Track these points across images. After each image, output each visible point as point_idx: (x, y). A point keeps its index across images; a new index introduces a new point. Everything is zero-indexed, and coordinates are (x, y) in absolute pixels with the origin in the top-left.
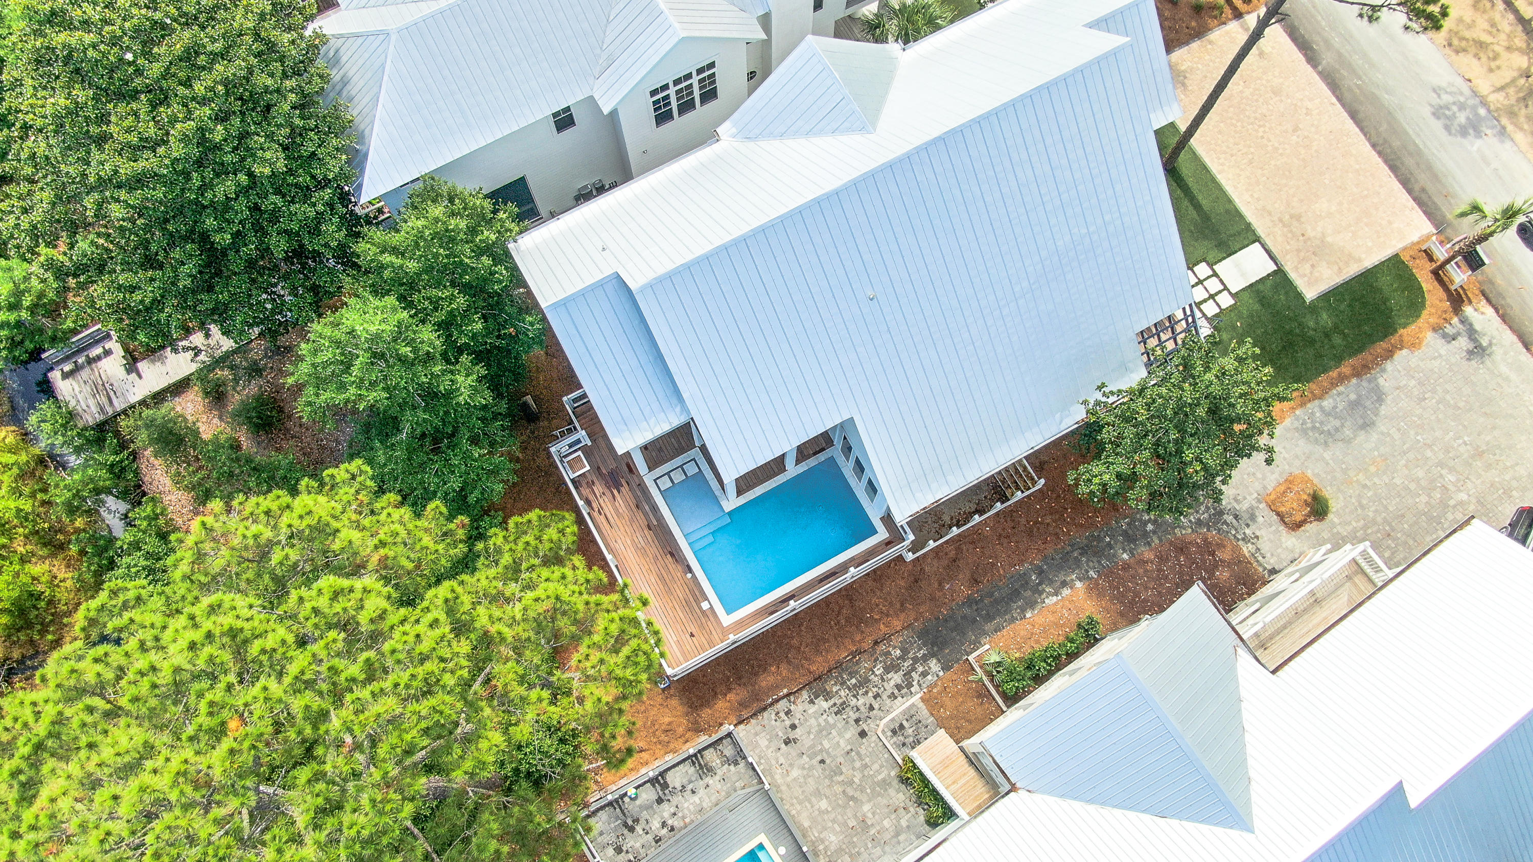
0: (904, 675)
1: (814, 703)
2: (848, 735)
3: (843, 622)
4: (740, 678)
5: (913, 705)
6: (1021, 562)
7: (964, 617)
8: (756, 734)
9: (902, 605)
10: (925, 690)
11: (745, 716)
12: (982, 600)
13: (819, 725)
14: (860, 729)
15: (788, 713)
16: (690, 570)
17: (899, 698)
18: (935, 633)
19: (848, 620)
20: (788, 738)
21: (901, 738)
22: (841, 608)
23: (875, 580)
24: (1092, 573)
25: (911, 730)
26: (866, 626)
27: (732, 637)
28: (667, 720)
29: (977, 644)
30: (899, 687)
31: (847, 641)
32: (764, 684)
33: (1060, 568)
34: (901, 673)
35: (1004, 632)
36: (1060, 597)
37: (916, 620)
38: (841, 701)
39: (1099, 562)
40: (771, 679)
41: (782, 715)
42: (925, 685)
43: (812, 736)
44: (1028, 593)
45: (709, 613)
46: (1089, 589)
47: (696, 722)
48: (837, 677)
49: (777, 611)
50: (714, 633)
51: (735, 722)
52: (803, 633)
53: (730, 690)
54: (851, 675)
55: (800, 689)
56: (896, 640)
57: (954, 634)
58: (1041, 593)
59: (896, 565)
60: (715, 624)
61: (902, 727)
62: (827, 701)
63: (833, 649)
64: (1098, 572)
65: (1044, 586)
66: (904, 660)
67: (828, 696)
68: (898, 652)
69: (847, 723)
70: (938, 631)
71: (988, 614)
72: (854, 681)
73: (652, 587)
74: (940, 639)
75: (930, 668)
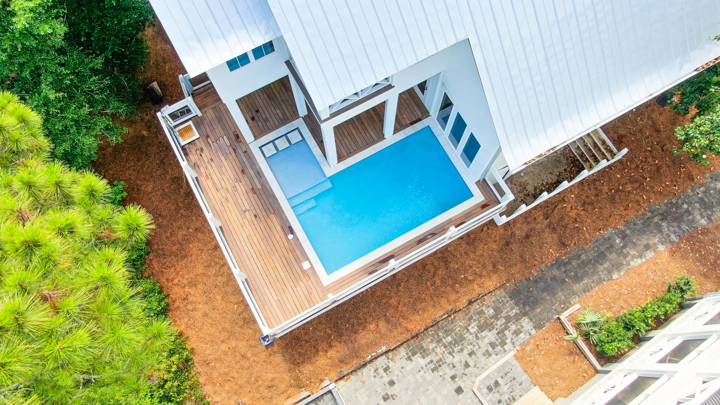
0: (498, 333)
1: (411, 360)
2: (445, 392)
3: (438, 282)
4: (341, 336)
5: (507, 362)
6: (606, 227)
7: (554, 279)
8: (356, 390)
9: (494, 266)
10: (518, 348)
11: (346, 373)
12: (569, 262)
13: (416, 382)
14: (456, 386)
15: (386, 370)
16: (292, 231)
17: (494, 356)
18: (526, 293)
19: (443, 281)
20: (387, 394)
21: (497, 395)
22: (436, 269)
23: (468, 243)
24: (673, 237)
25: (507, 387)
26: (461, 286)
27: (331, 297)
28: (270, 376)
29: (566, 305)
30: (493, 345)
31: (443, 301)
32: (363, 341)
33: (642, 232)
34: (495, 331)
35: (593, 292)
36: (644, 260)
37: (508, 281)
38: (437, 358)
39: (679, 227)
40: (370, 337)
41: (381, 371)
42: (518, 343)
43: (410, 393)
44: (613, 256)
45: (309, 273)
46: (673, 253)
47: (297, 379)
48: (433, 335)
49: (376, 271)
50: (314, 292)
51: (336, 378)
52: (401, 293)
53: (331, 346)
54: (447, 333)
55: (399, 346)
56: (489, 300)
57: (545, 294)
58: (625, 256)
59: (488, 228)
60: (315, 283)
61: (497, 384)
62: (424, 357)
63: (429, 308)
64: (679, 236)
65: (628, 249)
66: (497, 319)
67: (424, 353)
68: (491, 311)
69: (444, 379)
70: (529, 291)
71: (576, 275)
72: (449, 339)
73: (255, 247)
74: (531, 299)
75: (522, 327)
